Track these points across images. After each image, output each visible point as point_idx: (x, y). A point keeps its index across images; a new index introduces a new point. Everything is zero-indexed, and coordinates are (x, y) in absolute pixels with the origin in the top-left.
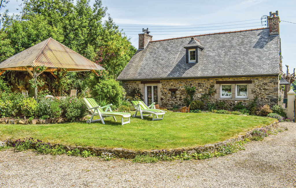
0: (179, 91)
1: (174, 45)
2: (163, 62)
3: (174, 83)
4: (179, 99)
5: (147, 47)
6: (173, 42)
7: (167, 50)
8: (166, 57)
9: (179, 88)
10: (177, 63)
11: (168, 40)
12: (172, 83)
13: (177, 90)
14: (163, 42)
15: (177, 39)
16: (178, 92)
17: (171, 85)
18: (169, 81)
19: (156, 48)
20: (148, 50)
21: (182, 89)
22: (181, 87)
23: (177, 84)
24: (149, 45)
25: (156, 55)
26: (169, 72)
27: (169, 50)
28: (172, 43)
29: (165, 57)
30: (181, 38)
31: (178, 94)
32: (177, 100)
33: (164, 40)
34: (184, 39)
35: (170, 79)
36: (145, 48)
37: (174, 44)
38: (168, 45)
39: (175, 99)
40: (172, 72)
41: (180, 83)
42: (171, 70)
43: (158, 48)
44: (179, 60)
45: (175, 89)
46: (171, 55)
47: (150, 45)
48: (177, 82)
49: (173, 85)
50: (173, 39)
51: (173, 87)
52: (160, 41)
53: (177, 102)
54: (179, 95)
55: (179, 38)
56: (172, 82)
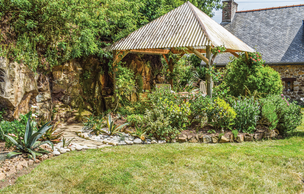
0: (298, 81)
1: (277, 17)
2: (267, 40)
3: (291, 70)
4: (297, 92)
5: (235, 19)
6: (273, 13)
7: (267, 24)
8: (270, 34)
9: (299, 77)
10: (291, 42)
11: (266, 10)
12: (287, 71)
13: (295, 79)
14: (258, 13)
15: (279, 8)
16: (296, 83)
17: (286, 74)
18: (282, 67)
19: (249, 21)
20: (237, 23)
21: (303, 78)
22: (302, 76)
23: (295, 72)
24: (236, 16)
25: (252, 31)
26: (283, 55)
27: (272, 23)
28: (274, 15)
29: (268, 33)
30: (286, 7)
31: (296, 86)
32: (294, 94)
33: (259, 10)
34: (291, 9)
35: (285, 65)
36: (232, 21)
37: (276, 15)
38: (268, 17)
39: (292, 93)
40: (287, 55)
41: (300, 71)
42: (285, 52)
43: (253, 21)
44: (292, 38)
45: (292, 78)
46: (277, 30)
47: (238, 16)
48: (295, 69)
49: (289, 73)
50: (272, 9)
51: (290, 76)
52: (253, 11)
53: (294, 96)
54: (298, 87)
55: (283, 8)
56: (287, 68)
